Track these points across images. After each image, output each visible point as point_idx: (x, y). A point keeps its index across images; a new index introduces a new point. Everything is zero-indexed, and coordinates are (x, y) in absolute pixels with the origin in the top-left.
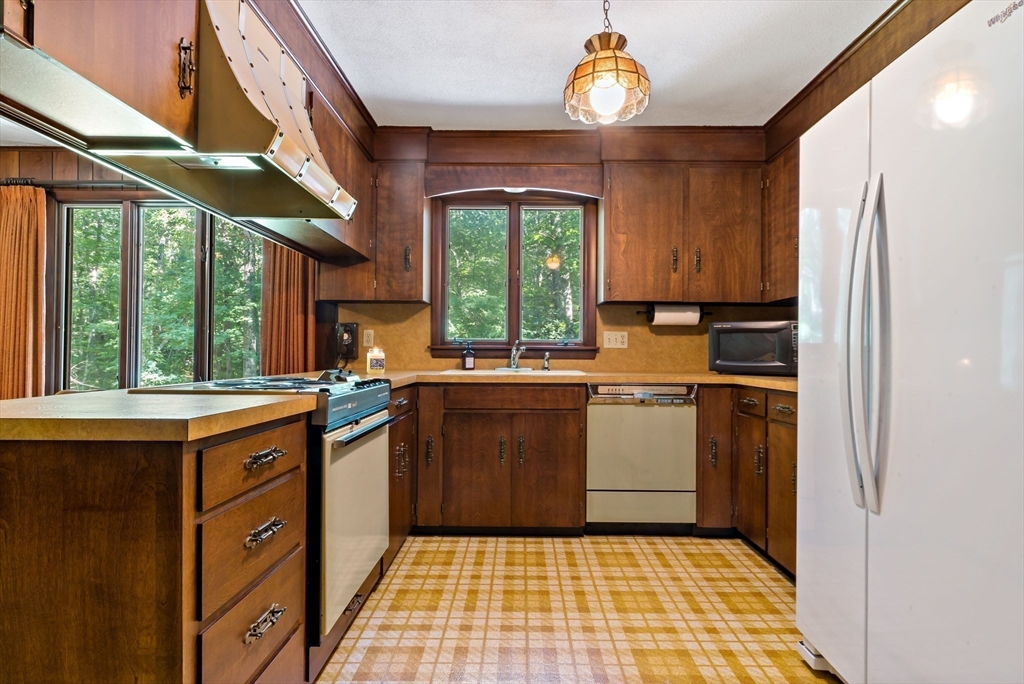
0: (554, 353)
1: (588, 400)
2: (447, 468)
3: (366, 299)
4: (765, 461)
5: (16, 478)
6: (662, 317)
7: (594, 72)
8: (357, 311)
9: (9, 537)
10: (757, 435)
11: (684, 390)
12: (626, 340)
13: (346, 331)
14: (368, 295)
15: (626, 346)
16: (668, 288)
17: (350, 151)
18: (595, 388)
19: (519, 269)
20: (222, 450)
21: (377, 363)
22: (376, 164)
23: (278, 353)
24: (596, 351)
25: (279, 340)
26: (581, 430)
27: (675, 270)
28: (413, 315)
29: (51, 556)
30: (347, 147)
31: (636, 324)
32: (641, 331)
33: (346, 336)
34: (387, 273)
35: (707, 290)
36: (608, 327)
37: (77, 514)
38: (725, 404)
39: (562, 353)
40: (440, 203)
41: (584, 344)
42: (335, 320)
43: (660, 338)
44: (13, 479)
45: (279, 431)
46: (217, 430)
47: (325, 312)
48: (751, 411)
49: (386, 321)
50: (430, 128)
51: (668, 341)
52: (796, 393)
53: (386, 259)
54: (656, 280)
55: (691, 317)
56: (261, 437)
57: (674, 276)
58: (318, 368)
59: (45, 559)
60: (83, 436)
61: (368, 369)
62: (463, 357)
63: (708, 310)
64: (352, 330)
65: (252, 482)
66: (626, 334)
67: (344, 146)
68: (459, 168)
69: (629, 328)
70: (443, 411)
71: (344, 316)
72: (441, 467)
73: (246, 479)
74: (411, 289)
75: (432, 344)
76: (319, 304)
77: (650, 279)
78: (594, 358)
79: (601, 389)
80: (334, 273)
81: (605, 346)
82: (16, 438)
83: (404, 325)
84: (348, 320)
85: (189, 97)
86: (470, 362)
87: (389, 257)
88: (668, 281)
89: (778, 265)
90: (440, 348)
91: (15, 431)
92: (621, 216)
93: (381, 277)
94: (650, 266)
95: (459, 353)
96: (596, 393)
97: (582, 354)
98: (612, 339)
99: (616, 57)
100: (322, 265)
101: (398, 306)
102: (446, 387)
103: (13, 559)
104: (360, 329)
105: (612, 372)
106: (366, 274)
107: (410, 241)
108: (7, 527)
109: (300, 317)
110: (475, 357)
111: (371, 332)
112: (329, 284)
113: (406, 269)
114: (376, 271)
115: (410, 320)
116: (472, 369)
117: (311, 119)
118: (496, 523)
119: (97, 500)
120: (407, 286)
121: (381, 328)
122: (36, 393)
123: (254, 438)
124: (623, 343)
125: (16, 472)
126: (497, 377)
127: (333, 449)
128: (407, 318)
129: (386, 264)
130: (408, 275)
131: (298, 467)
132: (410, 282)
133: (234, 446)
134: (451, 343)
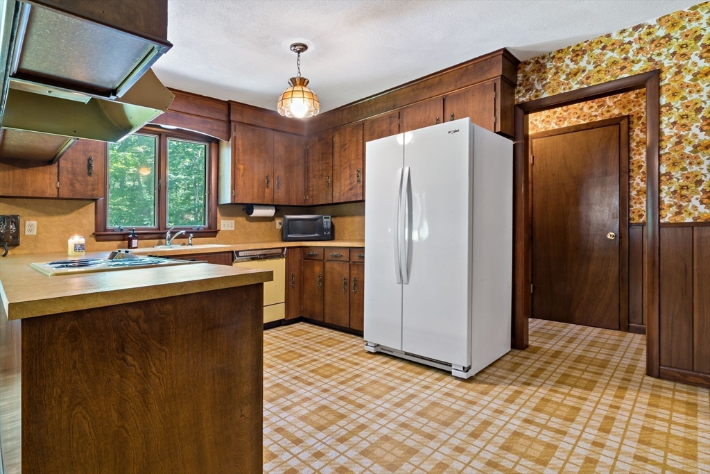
0: (196, 234)
3: (48, 196)
4: (323, 280)
5: (172, 319)
6: (257, 212)
8: (17, 205)
9: (168, 356)
10: (318, 269)
11: (280, 251)
12: (233, 225)
15: (233, 229)
16: (264, 197)
18: (237, 252)
27: (268, 187)
29: (195, 360)
31: (241, 216)
32: (242, 220)
35: (281, 198)
36: (224, 218)
37: (210, 332)
38: (298, 256)
39: (199, 234)
43: (251, 223)
44: (171, 320)
48: (313, 258)
51: (255, 225)
52: (364, 248)
54: (258, 191)
55: (270, 212)
57: (267, 190)
59: (192, 362)
60: (223, 286)
62: (130, 240)
63: (280, 210)
66: (233, 221)
69: (235, 218)
74: (93, 190)
75: (96, 231)
77: (256, 190)
79: (241, 254)
80: (11, 172)
82: (183, 294)
86: (135, 243)
87: (73, 163)
88: (264, 193)
89: (315, 188)
91: (183, 289)
92: (241, 154)
94: (256, 184)
96: (238, 256)
97: (209, 234)
98: (226, 224)
103: (171, 368)
107: (93, 153)
108: (167, 350)
115: (76, 212)
116: (136, 248)
119: (221, 322)
120: (90, 188)
124: (232, 227)
125: (173, 315)
129: (70, 169)
132: (93, 185)
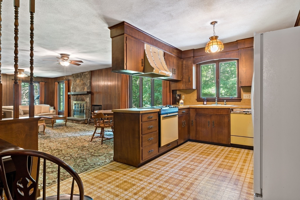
1: (230, 112)
2: (196, 127)
7: (212, 45)
13: (178, 96)
14: (181, 88)
17: (175, 60)
19: (219, 79)
20: (144, 115)
21: (182, 103)
22: (182, 60)
23: (165, 101)
24: (241, 100)
25: (165, 98)
26: (229, 120)
28: (193, 92)
30: (174, 59)
33: (178, 97)
34: (185, 83)
40: (199, 65)
41: (238, 98)
42: (176, 94)
45: (153, 114)
46: (143, 112)
47: (174, 92)
49: (187, 93)
50: (194, 49)
53: (185, 80)
56: (150, 114)
58: (173, 104)
61: (180, 105)
64: (180, 96)
65: (148, 120)
67: (173, 59)
68: (201, 57)
70: (195, 114)
71: (178, 93)
72: (195, 126)
73: (148, 119)
76: (173, 91)
78: (240, 102)
81: (244, 98)
83: (191, 94)
84: (179, 94)
85: (143, 67)
90: (199, 100)
93: (184, 84)
95: (203, 101)
99: (217, 42)
100: (172, 82)
101: (189, 90)
102: (196, 109)
104: (181, 95)
105: (246, 105)
106: (181, 84)
109: (169, 93)
110: (207, 101)
111: (184, 96)
112: (174, 86)
113: (189, 82)
114: (183, 83)
117: (165, 58)
118: (207, 140)
121: (186, 95)
122: (128, 108)
123: (149, 114)
126: (212, 107)
127: (163, 118)
128: (191, 93)
130: (189, 83)
131: (157, 119)
133: (146, 115)
134: (202, 98)
